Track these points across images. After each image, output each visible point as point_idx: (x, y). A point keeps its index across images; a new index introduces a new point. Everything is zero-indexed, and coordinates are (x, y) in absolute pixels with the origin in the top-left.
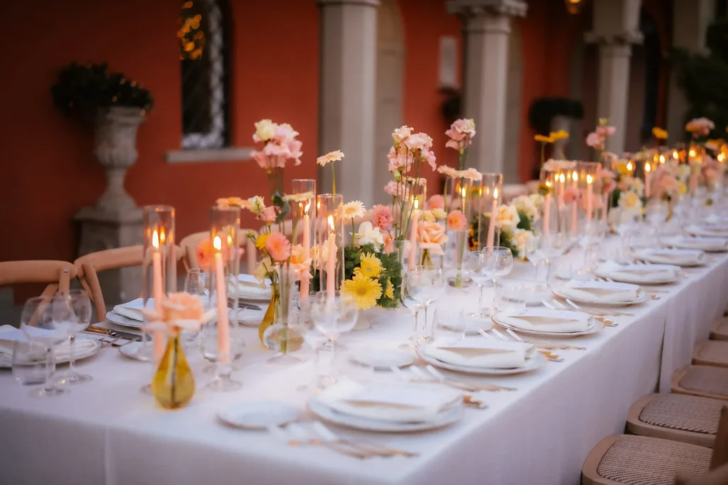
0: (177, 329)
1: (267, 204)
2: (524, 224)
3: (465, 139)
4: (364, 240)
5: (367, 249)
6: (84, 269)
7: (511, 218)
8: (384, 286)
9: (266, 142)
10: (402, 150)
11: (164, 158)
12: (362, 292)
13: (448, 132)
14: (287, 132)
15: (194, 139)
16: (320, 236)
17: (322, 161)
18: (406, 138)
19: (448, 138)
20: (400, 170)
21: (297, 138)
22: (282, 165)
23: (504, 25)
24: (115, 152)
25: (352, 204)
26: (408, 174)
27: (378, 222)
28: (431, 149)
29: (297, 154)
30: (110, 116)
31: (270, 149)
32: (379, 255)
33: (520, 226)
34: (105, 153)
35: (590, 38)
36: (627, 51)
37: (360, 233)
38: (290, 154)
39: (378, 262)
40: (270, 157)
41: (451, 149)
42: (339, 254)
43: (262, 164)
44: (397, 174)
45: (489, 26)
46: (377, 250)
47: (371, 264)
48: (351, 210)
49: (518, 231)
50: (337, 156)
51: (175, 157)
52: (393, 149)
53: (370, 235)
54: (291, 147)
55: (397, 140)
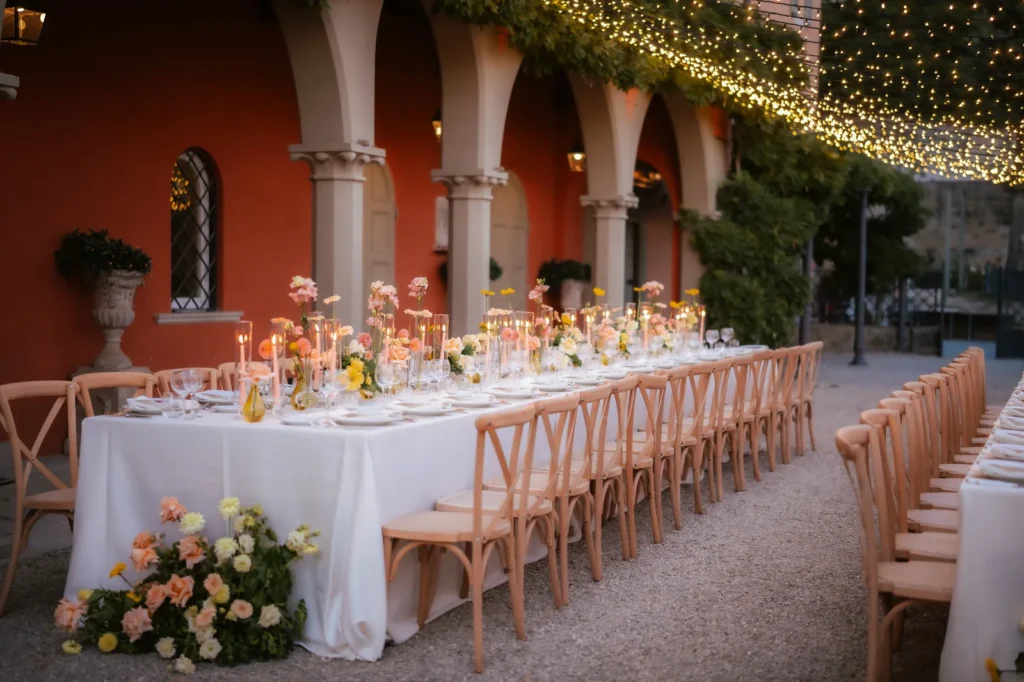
0: (257, 379)
1: (296, 325)
2: (467, 351)
3: (421, 290)
4: (354, 351)
5: (355, 355)
6: (160, 379)
7: (457, 347)
8: (365, 376)
9: (298, 288)
10: (377, 297)
11: (155, 319)
12: (352, 379)
13: (410, 286)
14: (310, 282)
15: (182, 301)
16: (327, 344)
17: (327, 301)
18: (379, 288)
19: (410, 290)
20: (376, 308)
21: (315, 286)
22: (306, 300)
23: (487, 193)
24: (114, 312)
25: (345, 328)
26: (382, 311)
27: (362, 341)
28: (395, 295)
29: (315, 295)
30: (111, 279)
31: (300, 291)
32: (362, 360)
33: (464, 352)
34: (104, 314)
35: (585, 201)
36: (623, 214)
37: (350, 347)
38: (311, 295)
39: (361, 364)
40: (300, 296)
41: (412, 297)
42: (338, 357)
43: (296, 300)
44: (374, 311)
45: (472, 193)
46: (361, 356)
47: (358, 364)
48: (346, 331)
49: (463, 356)
50: (336, 298)
51: (165, 319)
52: (371, 296)
53: (356, 347)
54: (312, 291)
55: (374, 290)
